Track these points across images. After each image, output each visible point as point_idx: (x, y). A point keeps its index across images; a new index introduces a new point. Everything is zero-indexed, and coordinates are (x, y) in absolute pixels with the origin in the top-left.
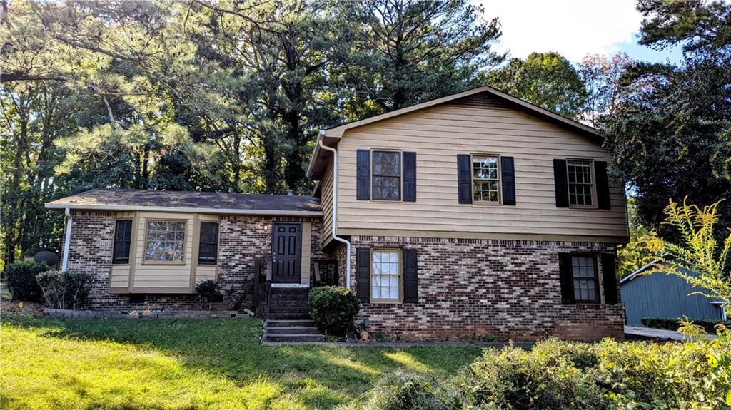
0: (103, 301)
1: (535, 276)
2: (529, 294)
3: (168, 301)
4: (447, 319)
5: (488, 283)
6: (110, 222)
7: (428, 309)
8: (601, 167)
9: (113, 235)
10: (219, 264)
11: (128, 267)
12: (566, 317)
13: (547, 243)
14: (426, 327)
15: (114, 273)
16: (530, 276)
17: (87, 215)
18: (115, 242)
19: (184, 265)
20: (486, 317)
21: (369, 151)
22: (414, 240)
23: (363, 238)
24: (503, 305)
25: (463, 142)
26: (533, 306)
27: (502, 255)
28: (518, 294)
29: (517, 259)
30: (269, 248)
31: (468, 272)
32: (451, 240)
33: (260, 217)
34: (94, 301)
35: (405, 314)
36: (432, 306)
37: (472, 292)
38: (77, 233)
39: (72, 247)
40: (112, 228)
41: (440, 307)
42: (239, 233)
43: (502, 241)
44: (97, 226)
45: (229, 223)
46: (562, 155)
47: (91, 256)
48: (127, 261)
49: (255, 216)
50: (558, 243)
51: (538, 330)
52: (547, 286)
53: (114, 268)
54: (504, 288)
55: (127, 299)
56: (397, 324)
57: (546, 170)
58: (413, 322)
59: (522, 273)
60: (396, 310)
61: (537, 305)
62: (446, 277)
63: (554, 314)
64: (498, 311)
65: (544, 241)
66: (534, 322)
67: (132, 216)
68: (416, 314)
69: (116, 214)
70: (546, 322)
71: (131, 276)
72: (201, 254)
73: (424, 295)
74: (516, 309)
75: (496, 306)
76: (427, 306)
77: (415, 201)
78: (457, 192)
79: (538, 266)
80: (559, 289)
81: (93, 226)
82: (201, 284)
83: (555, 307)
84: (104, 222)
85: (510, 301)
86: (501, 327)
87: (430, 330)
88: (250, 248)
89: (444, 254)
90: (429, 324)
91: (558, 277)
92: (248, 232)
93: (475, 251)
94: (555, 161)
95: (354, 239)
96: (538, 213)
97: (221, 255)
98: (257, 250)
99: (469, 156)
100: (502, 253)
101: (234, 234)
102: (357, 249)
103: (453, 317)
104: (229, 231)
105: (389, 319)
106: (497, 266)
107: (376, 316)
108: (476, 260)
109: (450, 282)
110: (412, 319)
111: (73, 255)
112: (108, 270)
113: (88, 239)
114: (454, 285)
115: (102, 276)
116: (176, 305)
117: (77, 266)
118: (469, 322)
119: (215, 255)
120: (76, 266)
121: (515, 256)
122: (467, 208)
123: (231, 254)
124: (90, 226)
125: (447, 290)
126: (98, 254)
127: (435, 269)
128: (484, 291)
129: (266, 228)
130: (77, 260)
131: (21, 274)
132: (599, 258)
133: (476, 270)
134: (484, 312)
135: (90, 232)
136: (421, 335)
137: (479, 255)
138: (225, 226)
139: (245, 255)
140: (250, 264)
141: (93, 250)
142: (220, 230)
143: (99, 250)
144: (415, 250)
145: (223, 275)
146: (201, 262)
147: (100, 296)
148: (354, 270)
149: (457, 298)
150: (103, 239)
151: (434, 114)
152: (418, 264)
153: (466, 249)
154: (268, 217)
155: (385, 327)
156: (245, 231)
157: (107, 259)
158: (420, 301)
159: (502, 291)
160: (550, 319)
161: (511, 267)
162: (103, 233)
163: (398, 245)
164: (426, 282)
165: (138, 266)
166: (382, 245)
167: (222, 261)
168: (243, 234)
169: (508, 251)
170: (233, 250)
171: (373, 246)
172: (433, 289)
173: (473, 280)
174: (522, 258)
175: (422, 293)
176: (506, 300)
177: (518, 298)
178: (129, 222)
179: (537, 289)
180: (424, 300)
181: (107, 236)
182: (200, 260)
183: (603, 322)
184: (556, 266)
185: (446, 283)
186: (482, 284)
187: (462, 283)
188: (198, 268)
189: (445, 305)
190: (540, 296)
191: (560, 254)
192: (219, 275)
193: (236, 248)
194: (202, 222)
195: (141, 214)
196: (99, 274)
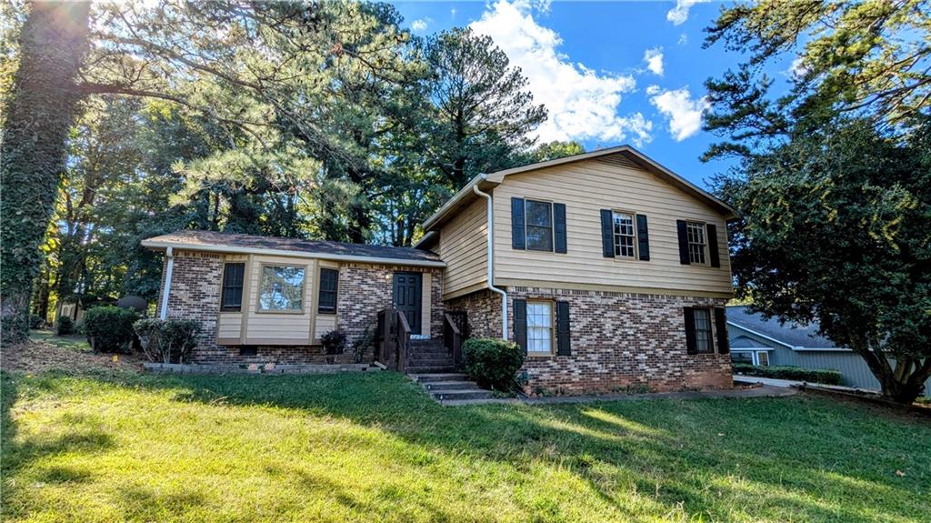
0: (209, 353)
1: (666, 328)
2: (662, 345)
3: (283, 353)
4: (596, 371)
5: (629, 335)
6: (218, 265)
7: (579, 361)
8: (712, 229)
9: (222, 279)
10: (339, 313)
11: (240, 316)
12: (690, 366)
13: (675, 297)
14: (578, 380)
15: (222, 322)
16: (663, 329)
17: (191, 256)
18: (224, 288)
19: (303, 314)
20: (629, 368)
21: (522, 200)
22: (565, 293)
23: (520, 289)
24: (642, 357)
25: (605, 197)
26: (666, 357)
27: (640, 309)
28: (654, 345)
29: (651, 312)
30: (391, 298)
31: (613, 325)
32: (598, 293)
33: (381, 265)
34: (198, 353)
35: (559, 367)
36: (583, 358)
37: (617, 344)
38: (178, 276)
39: (172, 292)
40: (221, 271)
41: (589, 360)
42: (360, 281)
43: (640, 295)
44: (202, 269)
45: (349, 270)
46: (684, 217)
47: (195, 303)
48: (238, 309)
49: (376, 264)
50: (683, 297)
51: (670, 379)
52: (676, 338)
53: (222, 316)
54: (642, 340)
55: (238, 350)
56: (552, 378)
57: (672, 229)
58: (567, 375)
59: (656, 326)
60: (550, 362)
61: (668, 357)
62: (594, 329)
63: (682, 364)
64: (639, 362)
65: (672, 295)
66: (668, 372)
67: (244, 259)
68: (569, 366)
69: (225, 257)
70: (676, 372)
71: (244, 325)
72: (320, 303)
73: (576, 348)
74: (653, 360)
75: (637, 358)
76: (579, 358)
77: (566, 252)
78: (602, 246)
79: (668, 319)
80: (685, 340)
81: (198, 269)
82: (327, 336)
83: (683, 357)
84: (211, 265)
85: (648, 353)
86: (641, 378)
87: (582, 382)
88: (371, 297)
89: (593, 307)
90: (581, 377)
91: (683, 329)
92: (370, 281)
93: (618, 304)
94: (678, 221)
95: (512, 290)
96: (666, 269)
97: (341, 304)
98: (379, 300)
99: (610, 212)
100: (639, 306)
101: (355, 283)
102: (514, 300)
103: (601, 369)
104: (349, 279)
105: (545, 372)
106: (636, 319)
107: (533, 369)
108: (619, 313)
109: (598, 335)
110: (566, 372)
111: (174, 301)
112: (215, 318)
113: (192, 283)
114: (602, 338)
115: (208, 325)
116: (292, 357)
117: (179, 314)
118: (615, 373)
119: (335, 304)
120: (177, 313)
121: (650, 310)
122: (610, 261)
123: (352, 303)
124: (194, 268)
125: (595, 343)
126: (204, 300)
127: (585, 321)
128: (626, 343)
129: (387, 277)
130: (179, 307)
131: (106, 321)
132: (712, 313)
133: (619, 323)
134: (627, 363)
135: (194, 276)
136: (574, 388)
137: (621, 308)
138: (345, 274)
139: (365, 305)
140: (372, 314)
141: (198, 296)
142: (341, 277)
143: (205, 296)
144: (567, 303)
145: (343, 325)
146: (321, 311)
147: (205, 348)
148: (511, 322)
149: (604, 350)
150: (210, 283)
151: (579, 169)
152: (570, 316)
153: (611, 302)
154: (389, 266)
155: (541, 381)
156: (365, 280)
157: (213, 306)
158: (573, 353)
159: (641, 343)
160: (679, 369)
161: (647, 320)
162: (210, 276)
163: (551, 297)
164: (578, 334)
165: (251, 315)
166: (537, 296)
167: (342, 311)
168: (363, 282)
169: (644, 305)
170: (354, 300)
171: (528, 297)
172: (583, 342)
173: (617, 332)
174: (656, 312)
175: (575, 345)
176: (644, 351)
177: (653, 350)
178: (241, 266)
179: (668, 341)
180: (576, 353)
181: (214, 280)
182: (320, 309)
183: (717, 370)
184: (682, 319)
185: (595, 336)
186: (625, 336)
187: (608, 335)
188: (318, 318)
189: (594, 357)
190: (672, 348)
191: (685, 308)
192: (339, 326)
193: (357, 297)
194: (322, 269)
195: (256, 257)
196: (205, 323)
